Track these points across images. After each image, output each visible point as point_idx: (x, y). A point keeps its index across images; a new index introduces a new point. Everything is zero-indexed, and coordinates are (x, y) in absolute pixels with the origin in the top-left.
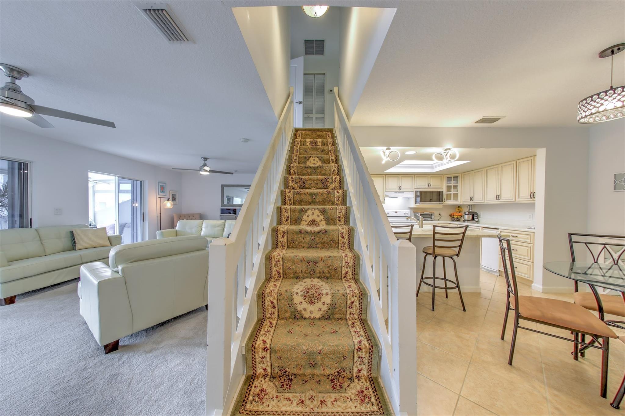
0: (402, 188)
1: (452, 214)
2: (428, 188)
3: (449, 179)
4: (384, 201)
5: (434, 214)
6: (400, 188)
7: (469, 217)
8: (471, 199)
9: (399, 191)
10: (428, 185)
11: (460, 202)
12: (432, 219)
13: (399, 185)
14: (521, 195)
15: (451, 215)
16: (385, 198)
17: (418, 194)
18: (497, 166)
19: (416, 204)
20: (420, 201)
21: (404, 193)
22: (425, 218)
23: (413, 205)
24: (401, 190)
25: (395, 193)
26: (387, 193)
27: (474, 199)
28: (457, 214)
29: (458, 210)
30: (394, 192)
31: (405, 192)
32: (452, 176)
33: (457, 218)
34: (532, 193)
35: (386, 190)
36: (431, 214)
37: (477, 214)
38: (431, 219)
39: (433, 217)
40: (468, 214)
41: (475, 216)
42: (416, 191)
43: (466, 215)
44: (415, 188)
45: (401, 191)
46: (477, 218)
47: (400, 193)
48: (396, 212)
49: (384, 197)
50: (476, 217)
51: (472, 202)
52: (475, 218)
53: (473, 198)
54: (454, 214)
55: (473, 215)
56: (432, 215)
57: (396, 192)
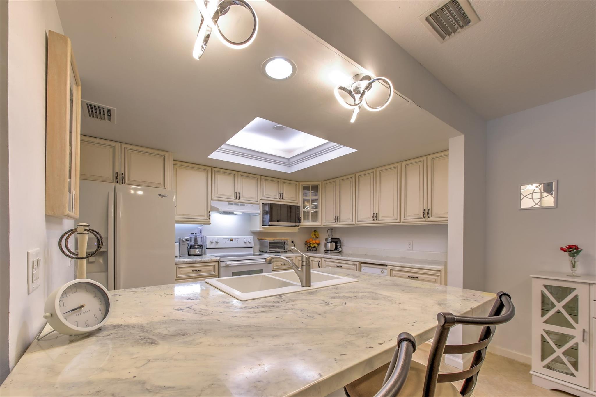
0: (241, 196)
1: (308, 241)
2: (279, 200)
3: (306, 188)
4: (209, 219)
5: (288, 242)
6: (238, 196)
7: (332, 246)
8: (337, 219)
9: (236, 200)
10: (280, 196)
11: (320, 224)
12: (285, 251)
13: (236, 191)
14: (408, 213)
15: (306, 243)
16: (211, 212)
17: (267, 208)
18: (374, 170)
19: (262, 225)
20: (271, 220)
21: (244, 205)
22: (276, 249)
23: (258, 227)
24: (239, 199)
25: (229, 204)
26: (215, 204)
27: (341, 219)
28: (314, 242)
29: (315, 235)
30: (227, 203)
31: (246, 204)
32: (311, 184)
33: (314, 247)
34: (425, 210)
35: (213, 198)
36: (284, 242)
37: (339, 240)
38: (284, 249)
39: (286, 247)
40: (331, 242)
41: (339, 243)
42: (262, 204)
43: (328, 242)
44: (262, 198)
45: (239, 201)
46: (340, 247)
47: (238, 205)
48: (231, 240)
49: (209, 210)
50: (339, 245)
51: (337, 223)
52: (339, 247)
53: (338, 218)
54: (310, 241)
55: (336, 243)
56: (285, 244)
57: (231, 203)
